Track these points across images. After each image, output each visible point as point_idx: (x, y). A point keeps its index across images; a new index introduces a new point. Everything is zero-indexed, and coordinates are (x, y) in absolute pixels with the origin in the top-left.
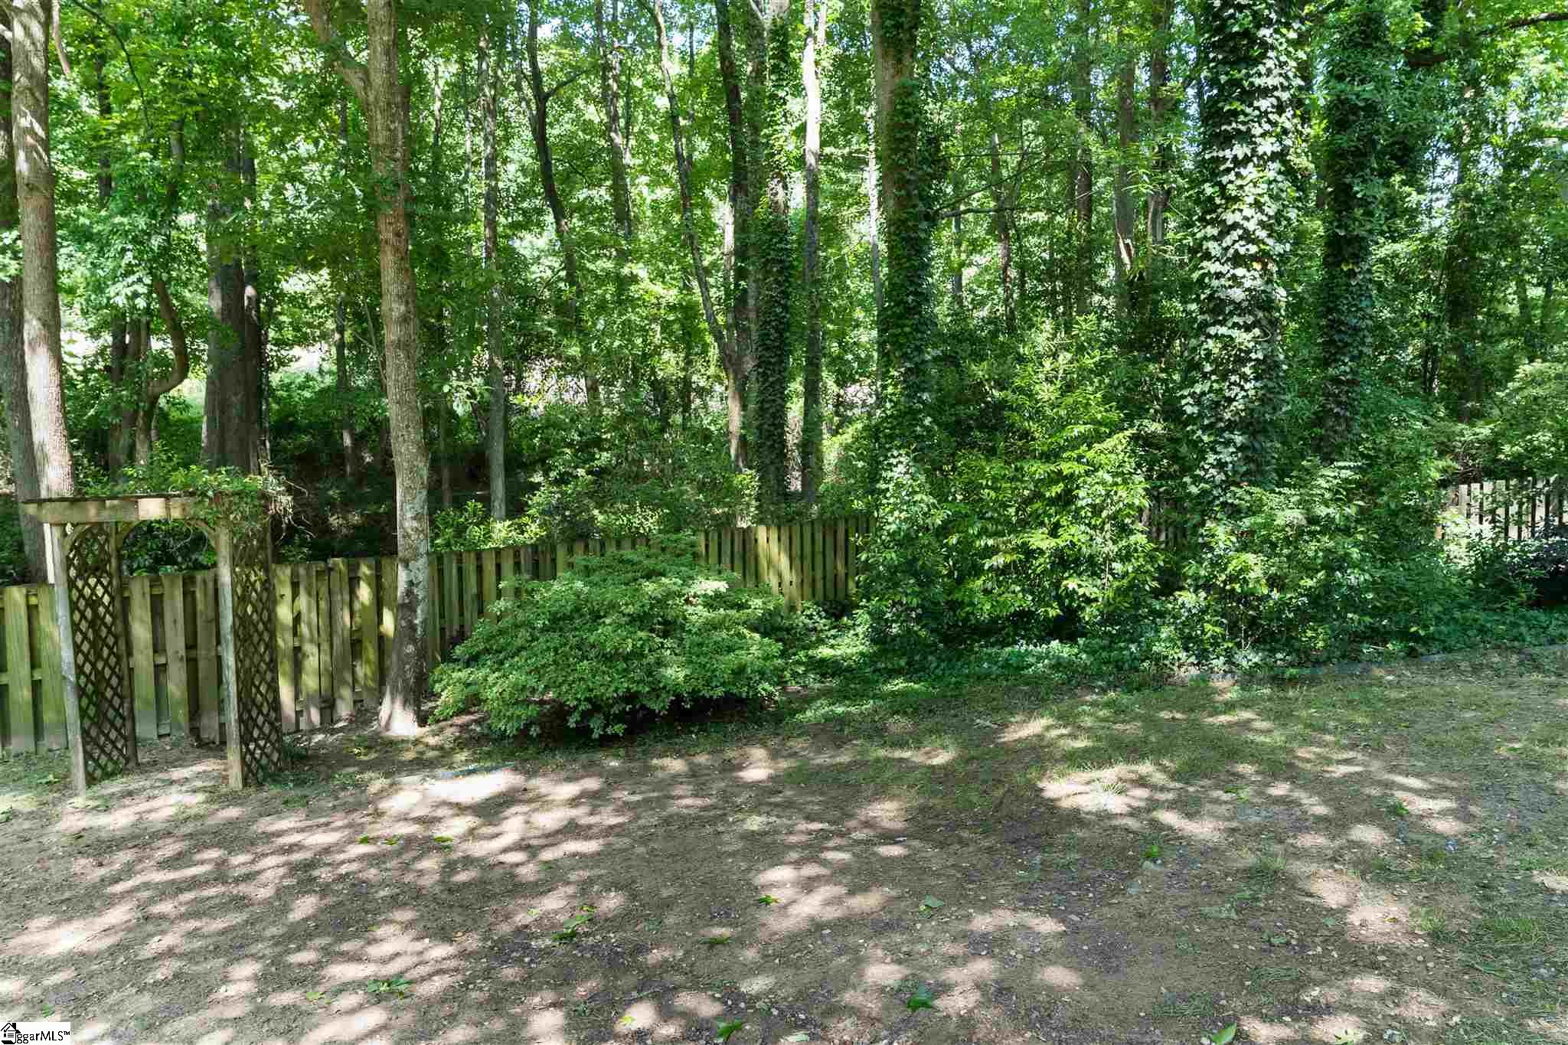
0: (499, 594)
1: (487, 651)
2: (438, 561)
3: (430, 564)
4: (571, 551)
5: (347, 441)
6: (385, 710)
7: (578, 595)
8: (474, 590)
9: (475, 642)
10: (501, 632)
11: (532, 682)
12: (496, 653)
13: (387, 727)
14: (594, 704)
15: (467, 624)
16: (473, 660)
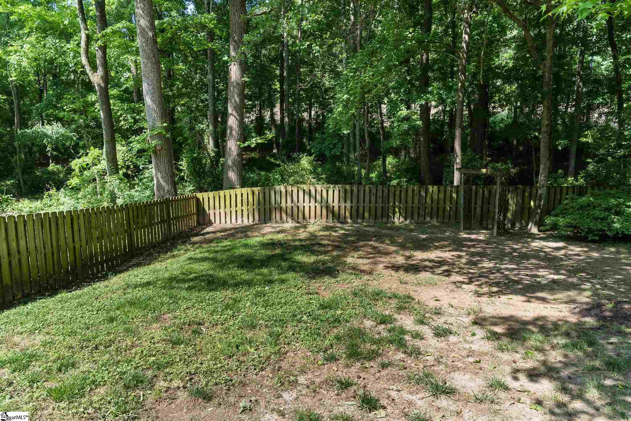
0: (567, 199)
1: (561, 213)
2: (549, 189)
3: (546, 190)
4: (593, 189)
5: (515, 142)
6: (529, 227)
7: (590, 201)
8: (559, 198)
9: (557, 211)
10: (566, 209)
11: (572, 222)
12: (563, 214)
13: (530, 230)
14: (590, 230)
15: (556, 206)
16: (556, 215)
